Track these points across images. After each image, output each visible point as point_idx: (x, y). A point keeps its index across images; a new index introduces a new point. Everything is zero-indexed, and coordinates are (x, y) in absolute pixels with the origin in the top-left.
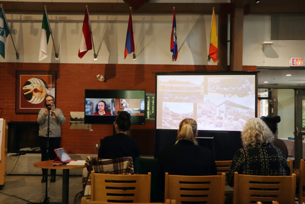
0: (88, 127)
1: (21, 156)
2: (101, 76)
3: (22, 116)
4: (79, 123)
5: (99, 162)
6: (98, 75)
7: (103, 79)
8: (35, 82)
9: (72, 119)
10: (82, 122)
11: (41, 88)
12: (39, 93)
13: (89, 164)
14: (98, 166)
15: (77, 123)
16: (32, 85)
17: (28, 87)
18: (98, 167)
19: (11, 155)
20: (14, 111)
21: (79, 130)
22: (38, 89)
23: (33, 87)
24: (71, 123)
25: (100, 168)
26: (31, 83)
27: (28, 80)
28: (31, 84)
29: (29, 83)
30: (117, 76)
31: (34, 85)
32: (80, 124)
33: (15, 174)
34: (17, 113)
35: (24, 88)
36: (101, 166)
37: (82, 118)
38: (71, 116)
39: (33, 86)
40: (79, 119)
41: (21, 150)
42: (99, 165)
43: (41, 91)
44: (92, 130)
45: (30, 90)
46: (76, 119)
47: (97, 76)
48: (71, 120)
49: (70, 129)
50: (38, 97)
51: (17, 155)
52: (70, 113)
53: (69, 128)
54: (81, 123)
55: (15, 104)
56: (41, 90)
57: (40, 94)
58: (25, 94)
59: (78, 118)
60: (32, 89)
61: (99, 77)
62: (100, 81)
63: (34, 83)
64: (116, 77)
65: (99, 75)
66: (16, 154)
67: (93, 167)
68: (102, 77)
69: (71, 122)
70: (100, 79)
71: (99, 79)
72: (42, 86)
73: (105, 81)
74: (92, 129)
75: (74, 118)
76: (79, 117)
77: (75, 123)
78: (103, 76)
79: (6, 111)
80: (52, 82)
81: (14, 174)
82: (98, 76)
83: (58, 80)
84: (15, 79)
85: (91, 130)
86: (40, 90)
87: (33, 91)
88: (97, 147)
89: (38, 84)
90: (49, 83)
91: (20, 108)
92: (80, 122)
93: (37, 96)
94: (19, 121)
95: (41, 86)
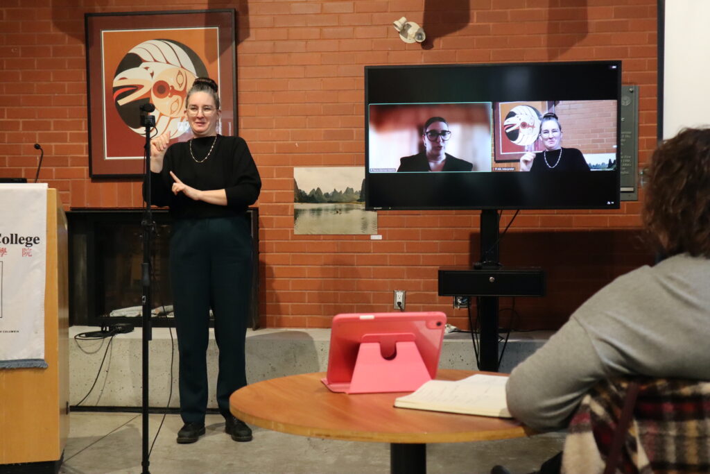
0: (365, 225)
1: (119, 336)
2: (409, 26)
3: (116, 186)
4: (327, 210)
5: (678, 400)
6: (398, 19)
7: (418, 34)
8: (159, 57)
9: (302, 197)
10: (338, 206)
11: (180, 76)
12: (175, 97)
13: (608, 409)
14: (672, 424)
15: (319, 210)
16: (147, 68)
17: (131, 76)
18: (673, 432)
19: (80, 335)
20: (86, 168)
21: (326, 237)
22: (171, 81)
23: (152, 74)
24: (297, 213)
25: (681, 438)
26: (145, 61)
27: (132, 51)
28: (143, 65)
29: (134, 61)
30: (474, 22)
31: (153, 67)
32: (331, 215)
33: (100, 404)
34: (95, 178)
35: (117, 82)
36: (692, 426)
37: (338, 191)
38: (295, 183)
39: (150, 71)
40: (327, 195)
41: (116, 313)
42: (680, 417)
43: (181, 89)
44: (380, 237)
45: (141, 87)
46: (315, 197)
47: (396, 23)
48: (295, 202)
49: (296, 232)
50: (172, 112)
51: (103, 334)
52: (291, 173)
53: (292, 231)
54: (337, 211)
55: (87, 144)
56: (180, 85)
57: (177, 101)
58: (122, 102)
59: (324, 192)
60: (149, 84)
61: (404, 30)
62: (406, 43)
63: (155, 61)
64: (471, 24)
65: (403, 20)
66: (98, 329)
67: (635, 430)
68: (414, 28)
69: (299, 206)
70: (406, 36)
71: (402, 37)
72: (182, 70)
73: (427, 44)
74: (379, 234)
75: (308, 192)
76: (327, 189)
77: (313, 210)
78: (418, 24)
79: (54, 169)
80: (221, 54)
81: (94, 404)
82: (400, 23)
83: (245, 46)
84: (83, 46)
85: (373, 237)
86: (177, 88)
87: (150, 91)
88: (399, 303)
89: (168, 63)
90: (212, 59)
91: (107, 158)
92: (331, 206)
93: (167, 112)
94: (103, 205)
95: (180, 73)
